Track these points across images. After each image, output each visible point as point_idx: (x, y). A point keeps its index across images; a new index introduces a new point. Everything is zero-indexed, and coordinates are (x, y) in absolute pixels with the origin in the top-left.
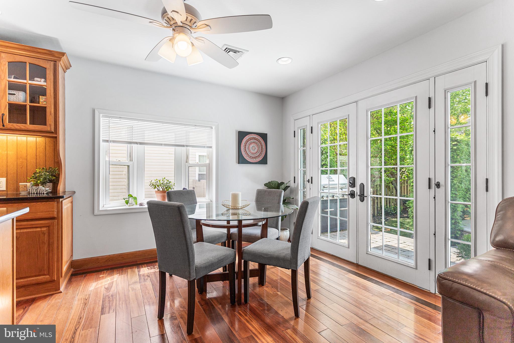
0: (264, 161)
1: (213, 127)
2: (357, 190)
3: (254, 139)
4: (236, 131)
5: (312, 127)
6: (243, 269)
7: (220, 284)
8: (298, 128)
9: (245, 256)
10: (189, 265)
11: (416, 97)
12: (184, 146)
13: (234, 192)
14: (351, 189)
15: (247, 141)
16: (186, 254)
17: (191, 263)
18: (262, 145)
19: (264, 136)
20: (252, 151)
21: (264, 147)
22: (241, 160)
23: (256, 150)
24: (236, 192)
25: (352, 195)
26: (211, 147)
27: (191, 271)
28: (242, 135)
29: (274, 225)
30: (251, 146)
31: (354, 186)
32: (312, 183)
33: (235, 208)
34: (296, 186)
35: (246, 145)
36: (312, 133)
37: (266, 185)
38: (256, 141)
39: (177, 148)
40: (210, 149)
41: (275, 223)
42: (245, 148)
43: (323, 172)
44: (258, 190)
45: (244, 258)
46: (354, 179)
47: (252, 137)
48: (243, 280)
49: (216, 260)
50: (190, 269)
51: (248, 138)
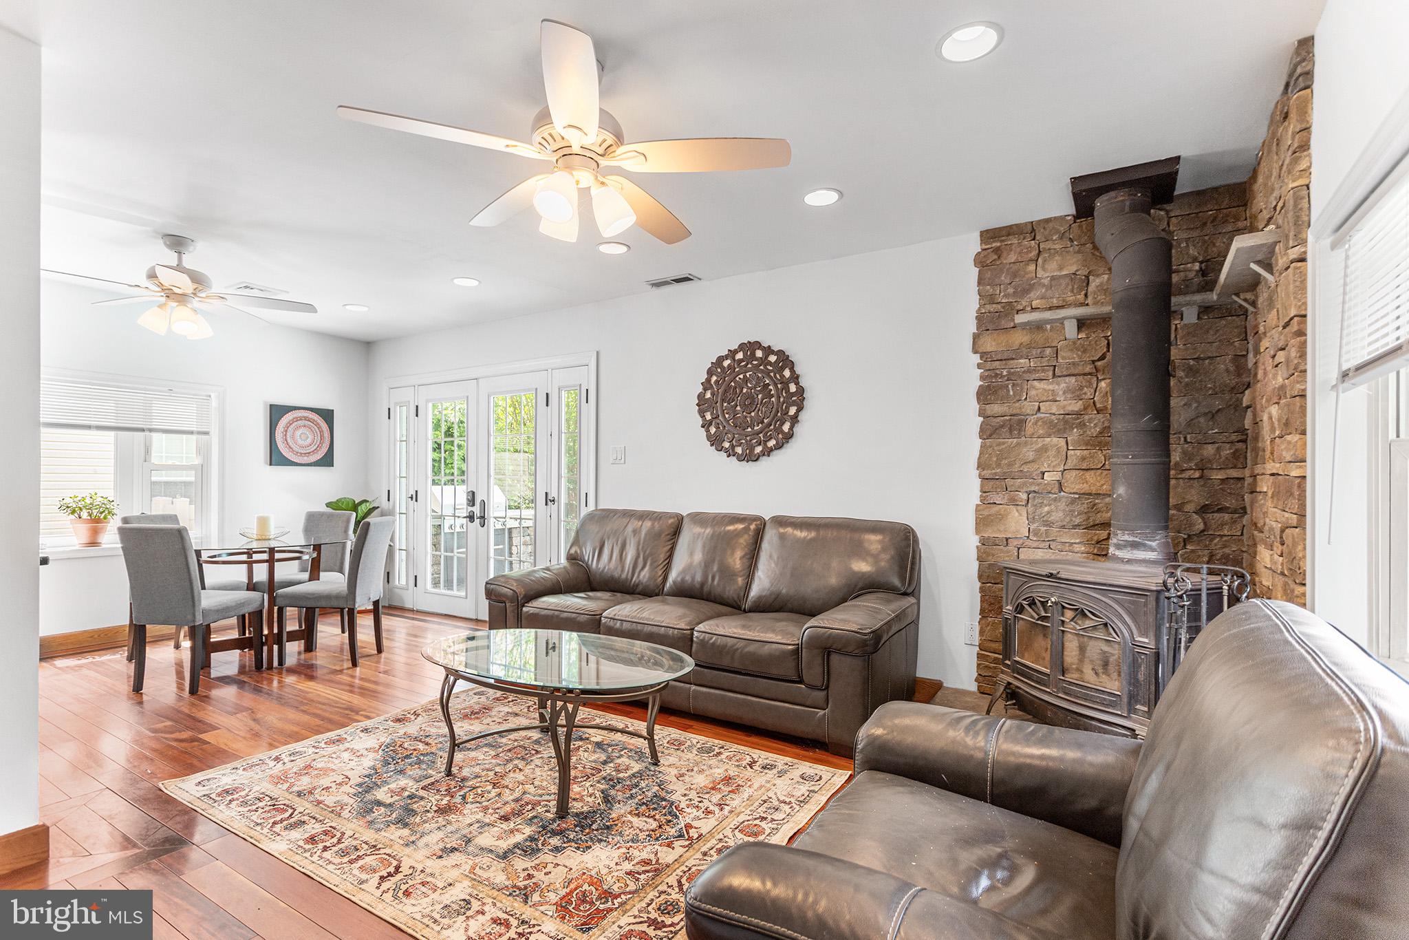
0: (327, 460)
1: (213, 395)
2: (476, 510)
3: (306, 419)
4: (265, 403)
5: (417, 406)
6: (276, 631)
7: (235, 655)
8: (396, 404)
9: (280, 602)
10: (194, 606)
11: (536, 389)
12: (143, 430)
13: (261, 515)
14: (470, 509)
15: (290, 423)
16: (189, 591)
17: (196, 603)
18: (321, 432)
19: (327, 416)
20: (300, 442)
21: (327, 434)
22: (276, 458)
23: (309, 441)
24: (266, 515)
25: (471, 518)
26: (206, 433)
27: (197, 614)
28: (276, 412)
29: (337, 568)
30: (298, 433)
31: (473, 505)
32: (416, 501)
33: (264, 537)
34: (391, 507)
35: (286, 431)
36: (417, 416)
37: (328, 505)
38: (309, 423)
39: (121, 433)
40: (207, 437)
41: (338, 564)
42: (286, 435)
43: (434, 483)
44: (308, 512)
45: (277, 604)
46: (473, 493)
47: (300, 415)
48: (276, 647)
49: (234, 604)
50: (194, 610)
51: (291, 418)
